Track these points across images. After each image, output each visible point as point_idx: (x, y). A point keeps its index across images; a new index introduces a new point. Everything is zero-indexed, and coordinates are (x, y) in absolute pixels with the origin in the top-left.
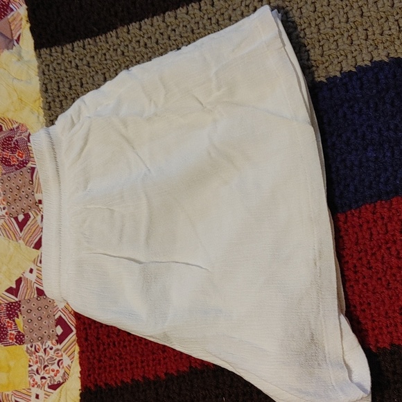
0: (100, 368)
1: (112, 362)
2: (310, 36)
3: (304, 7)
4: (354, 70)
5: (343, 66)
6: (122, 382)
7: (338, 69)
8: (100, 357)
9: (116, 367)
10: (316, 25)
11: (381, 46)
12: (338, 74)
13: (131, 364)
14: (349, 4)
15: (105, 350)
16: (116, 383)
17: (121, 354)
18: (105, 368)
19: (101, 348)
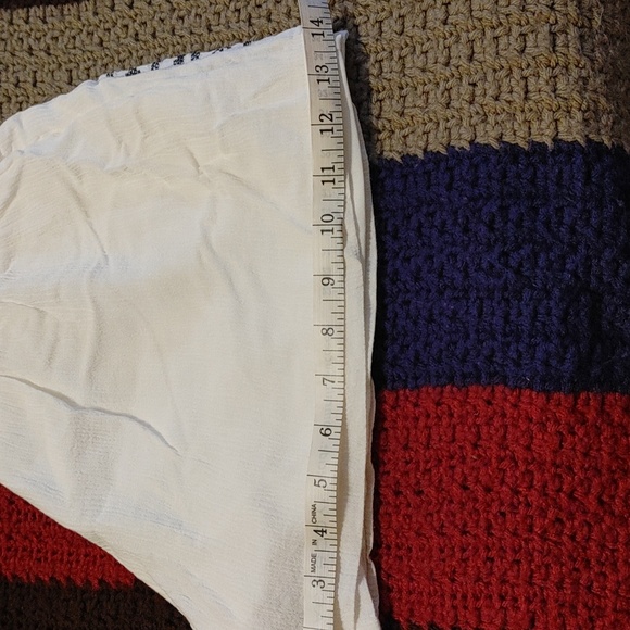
0: (9, 549)
1: (26, 543)
2: (388, 76)
3: (386, 21)
4: (443, 151)
5: (431, 140)
6: (37, 578)
7: (422, 144)
8: (11, 531)
9: (32, 551)
10: (400, 58)
11: (491, 119)
12: (420, 154)
13: (54, 553)
14: (455, 33)
15: (19, 521)
16: (28, 577)
17: (41, 534)
18: (16, 550)
19: (14, 518)
